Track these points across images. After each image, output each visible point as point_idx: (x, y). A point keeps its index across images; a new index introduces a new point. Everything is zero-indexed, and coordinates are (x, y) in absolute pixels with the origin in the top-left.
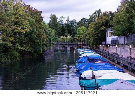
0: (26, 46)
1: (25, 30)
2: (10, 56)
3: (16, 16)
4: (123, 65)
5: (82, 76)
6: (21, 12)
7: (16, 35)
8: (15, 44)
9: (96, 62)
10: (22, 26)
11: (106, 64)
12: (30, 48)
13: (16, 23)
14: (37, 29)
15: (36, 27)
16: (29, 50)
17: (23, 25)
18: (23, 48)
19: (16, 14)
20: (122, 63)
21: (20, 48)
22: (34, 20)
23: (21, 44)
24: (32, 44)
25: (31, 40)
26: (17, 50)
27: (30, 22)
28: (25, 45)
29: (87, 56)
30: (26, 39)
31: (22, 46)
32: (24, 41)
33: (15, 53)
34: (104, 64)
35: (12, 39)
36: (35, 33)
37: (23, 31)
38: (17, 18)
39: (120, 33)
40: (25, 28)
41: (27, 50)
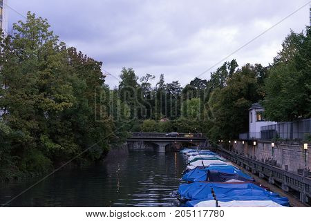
0: (63, 142)
1: (64, 104)
2: (28, 163)
3: (44, 73)
4: (287, 190)
6: (55, 63)
7: (43, 116)
8: (39, 137)
9: (225, 180)
10: (57, 95)
11: (249, 187)
12: (73, 145)
13: (43, 89)
14: (90, 103)
15: (89, 97)
16: (70, 151)
17: (60, 93)
18: (57, 146)
19: (43, 67)
20: (285, 183)
21: (50, 145)
22: (84, 82)
23: (53, 137)
24: (78, 136)
25: (76, 128)
26: (43, 149)
27: (75, 87)
28: (61, 140)
29: (205, 165)
30: (66, 125)
31: (56, 142)
32: (59, 130)
33: (40, 157)
34: (246, 186)
35: (33, 124)
36: (86, 112)
37: (59, 107)
38: (47, 77)
39: (281, 114)
40: (64, 100)
41: (67, 149)
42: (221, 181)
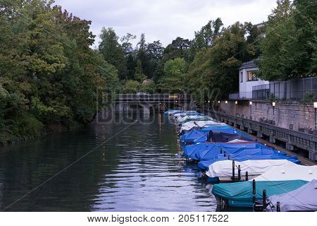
0: (55, 104)
1: (55, 65)
2: (21, 126)
3: (35, 32)
4: (292, 148)
5: (207, 173)
6: (46, 22)
7: (32, 77)
8: (30, 99)
9: (227, 140)
10: (48, 56)
11: (257, 147)
12: (65, 107)
13: (33, 49)
14: (81, 63)
15: (80, 58)
16: (62, 114)
17: (51, 54)
18: (50, 109)
19: (32, 27)
20: (290, 142)
21: (41, 107)
22: (74, 42)
23: (43, 100)
24: (70, 98)
25: (67, 90)
26: (35, 112)
27: (65, 47)
28: (52, 102)
30: (56, 86)
31: (47, 104)
32: (50, 92)
33: (33, 121)
35: (26, 86)
36: (77, 72)
37: (51, 68)
38: (37, 37)
40: (55, 61)
41: (59, 112)
42: (224, 141)
